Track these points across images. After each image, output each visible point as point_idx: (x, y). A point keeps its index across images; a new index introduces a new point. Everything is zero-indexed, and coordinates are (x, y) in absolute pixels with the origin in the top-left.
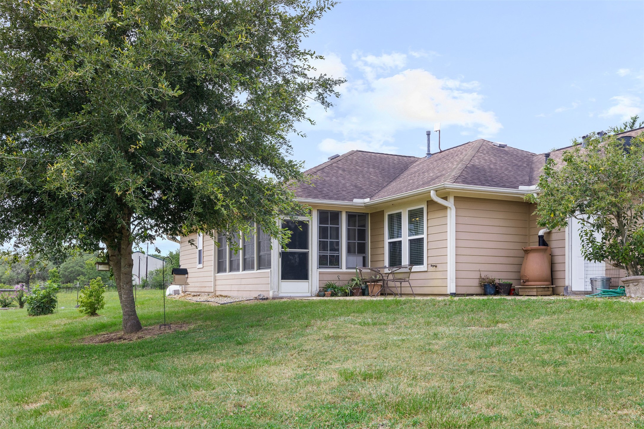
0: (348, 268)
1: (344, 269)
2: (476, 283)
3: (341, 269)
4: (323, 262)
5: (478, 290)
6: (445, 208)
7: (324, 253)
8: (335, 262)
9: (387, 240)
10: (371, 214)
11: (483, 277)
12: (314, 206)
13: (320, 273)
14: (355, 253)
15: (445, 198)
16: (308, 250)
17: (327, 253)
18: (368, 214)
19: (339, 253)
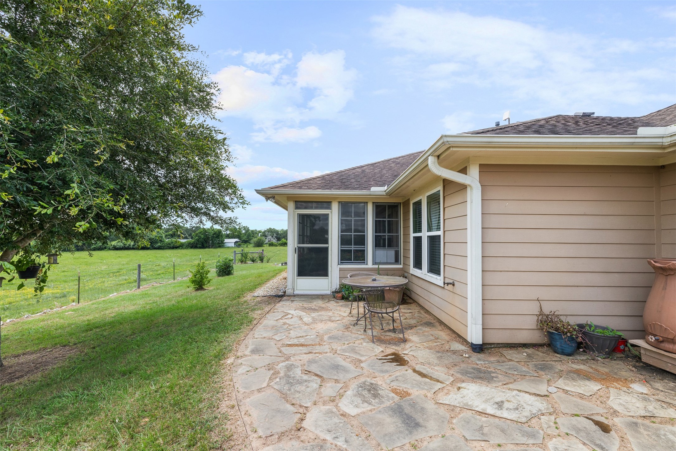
0: (374, 263)
1: (370, 265)
2: (531, 322)
3: (367, 264)
4: (345, 257)
5: (536, 337)
6: (463, 188)
7: (346, 248)
8: (360, 257)
9: (412, 235)
10: (403, 203)
11: (546, 311)
12: (335, 198)
13: (341, 270)
14: (384, 246)
15: (464, 171)
16: (328, 245)
17: (352, 247)
18: (401, 203)
19: (365, 248)
